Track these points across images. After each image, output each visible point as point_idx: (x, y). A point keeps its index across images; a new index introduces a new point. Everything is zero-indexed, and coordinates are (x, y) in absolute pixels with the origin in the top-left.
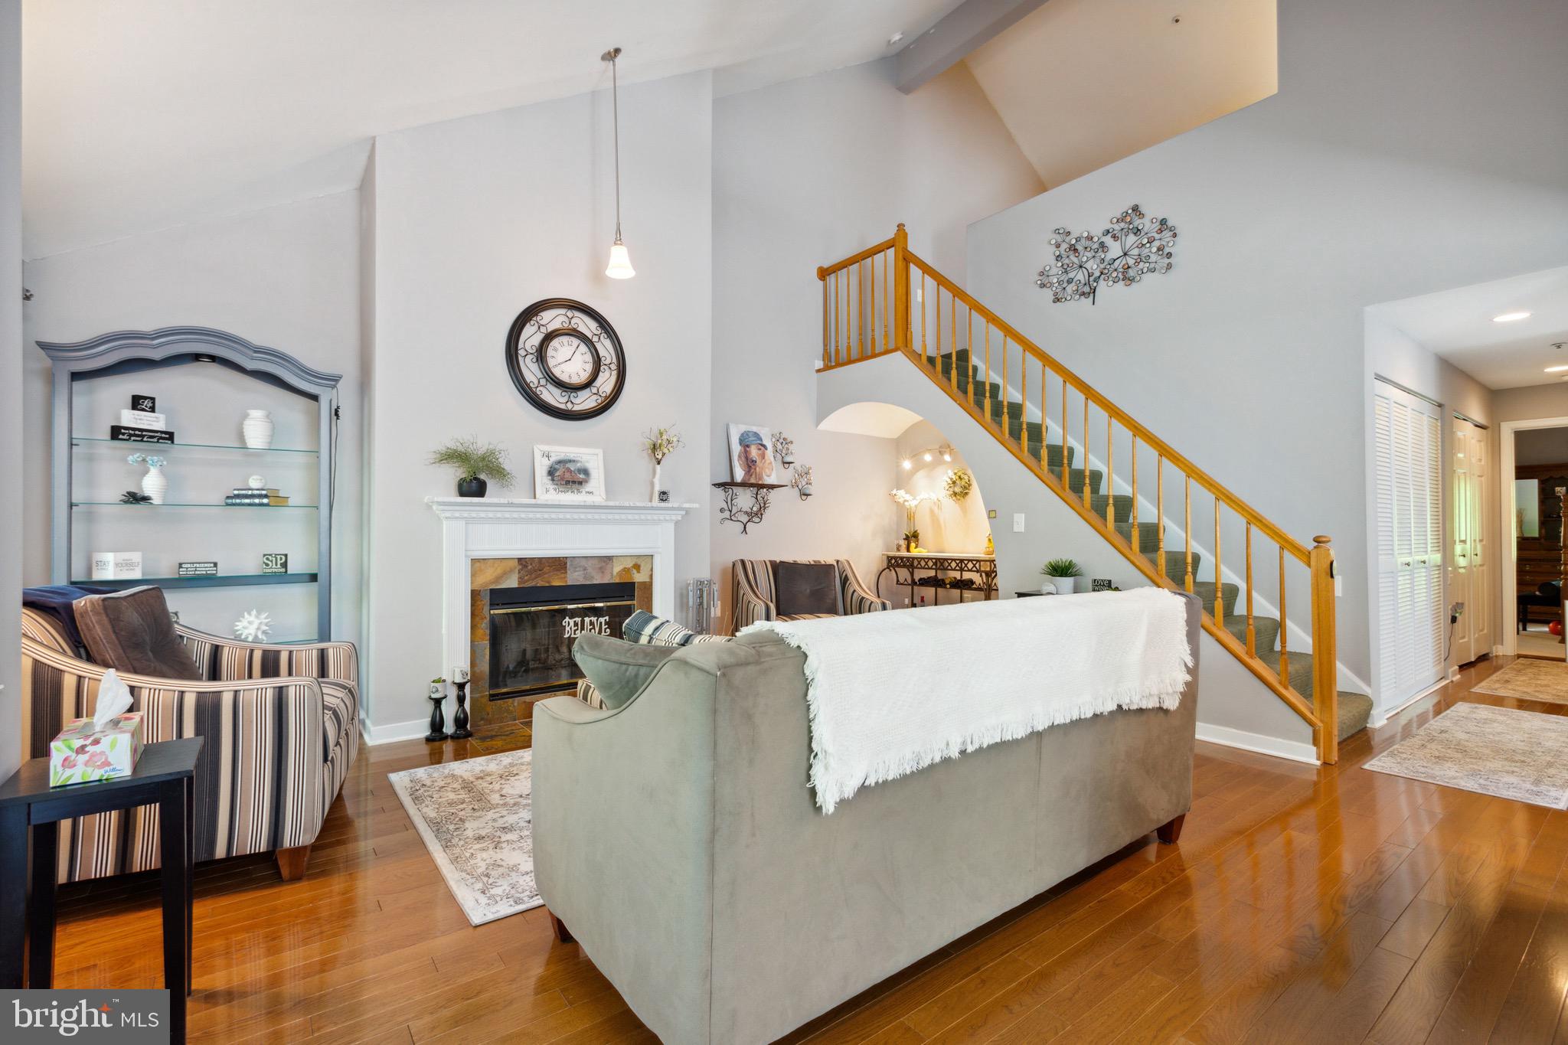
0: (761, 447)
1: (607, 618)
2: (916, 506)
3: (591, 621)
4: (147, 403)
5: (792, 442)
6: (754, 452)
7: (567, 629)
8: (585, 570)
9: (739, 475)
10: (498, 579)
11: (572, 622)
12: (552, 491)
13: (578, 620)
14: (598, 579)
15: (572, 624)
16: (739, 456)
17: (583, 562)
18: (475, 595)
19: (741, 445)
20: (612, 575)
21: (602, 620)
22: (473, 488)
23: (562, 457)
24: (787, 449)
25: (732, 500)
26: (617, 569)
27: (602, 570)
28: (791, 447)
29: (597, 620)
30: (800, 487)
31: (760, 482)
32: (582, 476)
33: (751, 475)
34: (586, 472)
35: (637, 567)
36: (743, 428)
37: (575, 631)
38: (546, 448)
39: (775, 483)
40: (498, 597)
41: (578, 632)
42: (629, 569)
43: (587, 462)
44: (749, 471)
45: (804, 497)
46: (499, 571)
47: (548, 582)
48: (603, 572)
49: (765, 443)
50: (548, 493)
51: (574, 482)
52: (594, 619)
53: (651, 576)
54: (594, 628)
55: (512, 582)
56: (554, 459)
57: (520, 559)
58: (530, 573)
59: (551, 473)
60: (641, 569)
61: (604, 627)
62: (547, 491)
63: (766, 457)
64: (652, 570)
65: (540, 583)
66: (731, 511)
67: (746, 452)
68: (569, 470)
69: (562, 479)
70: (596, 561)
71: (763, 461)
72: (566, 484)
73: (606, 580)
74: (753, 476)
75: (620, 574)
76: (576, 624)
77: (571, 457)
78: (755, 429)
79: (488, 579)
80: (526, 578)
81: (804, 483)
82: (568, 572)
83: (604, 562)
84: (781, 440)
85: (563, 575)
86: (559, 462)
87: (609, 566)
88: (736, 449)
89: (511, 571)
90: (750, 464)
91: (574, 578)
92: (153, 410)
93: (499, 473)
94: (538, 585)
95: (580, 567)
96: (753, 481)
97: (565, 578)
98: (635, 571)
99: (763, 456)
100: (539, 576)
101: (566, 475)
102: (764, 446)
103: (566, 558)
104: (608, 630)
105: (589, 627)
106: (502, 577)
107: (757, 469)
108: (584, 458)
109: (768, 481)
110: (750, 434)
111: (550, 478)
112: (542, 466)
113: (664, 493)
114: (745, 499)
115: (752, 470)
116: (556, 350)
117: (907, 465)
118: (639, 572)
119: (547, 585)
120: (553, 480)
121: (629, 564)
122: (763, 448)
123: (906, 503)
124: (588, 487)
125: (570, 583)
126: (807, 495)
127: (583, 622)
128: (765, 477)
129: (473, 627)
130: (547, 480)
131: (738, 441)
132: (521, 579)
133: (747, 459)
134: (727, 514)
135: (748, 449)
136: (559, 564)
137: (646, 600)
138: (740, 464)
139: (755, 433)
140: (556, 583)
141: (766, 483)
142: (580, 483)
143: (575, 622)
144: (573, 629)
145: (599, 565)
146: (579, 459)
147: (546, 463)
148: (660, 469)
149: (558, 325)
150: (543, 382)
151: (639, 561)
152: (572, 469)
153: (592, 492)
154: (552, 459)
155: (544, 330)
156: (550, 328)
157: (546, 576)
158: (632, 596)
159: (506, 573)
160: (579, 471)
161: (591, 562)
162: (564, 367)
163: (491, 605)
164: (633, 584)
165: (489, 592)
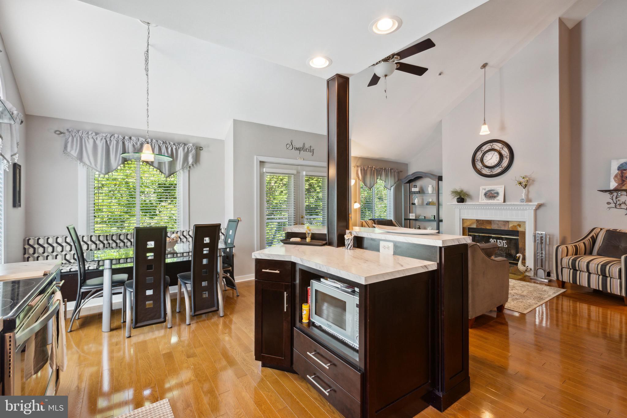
1: (506, 241)
4: (415, 186)
8: (498, 225)
9: (613, 185)
10: (470, 225)
11: (493, 240)
12: (485, 200)
13: (495, 240)
14: (503, 228)
16: (616, 176)
18: (464, 228)
20: (510, 227)
21: (504, 242)
22: (461, 200)
23: (490, 189)
26: (511, 225)
27: (504, 225)
29: (502, 241)
32: (496, 195)
33: (624, 185)
34: (498, 193)
35: (519, 226)
38: (484, 187)
40: (471, 230)
42: (515, 226)
43: (499, 190)
44: (622, 183)
46: (471, 223)
47: (486, 227)
48: (505, 226)
50: (483, 200)
51: (493, 197)
52: (501, 241)
53: (525, 229)
55: (474, 226)
57: (477, 220)
58: (479, 224)
59: (485, 194)
60: (521, 226)
61: (505, 244)
64: (525, 227)
65: (483, 227)
66: (616, 204)
67: (622, 173)
68: (491, 193)
69: (489, 196)
70: (502, 222)
72: (490, 198)
73: (506, 229)
75: (512, 227)
77: (493, 189)
79: (467, 224)
82: (492, 225)
83: (505, 222)
85: (490, 226)
86: (488, 191)
87: (508, 224)
89: (474, 223)
90: (624, 179)
91: (495, 227)
92: (416, 187)
93: (468, 196)
95: (496, 223)
96: (624, 188)
98: (518, 227)
100: (483, 225)
101: (491, 195)
103: (491, 220)
104: (506, 245)
108: (498, 189)
112: (482, 192)
113: (523, 199)
115: (625, 183)
116: (487, 157)
118: (520, 227)
120: (485, 196)
121: (516, 224)
124: (498, 198)
125: (493, 228)
127: (497, 241)
130: (483, 197)
131: (617, 168)
132: (477, 225)
133: (622, 177)
134: (613, 205)
136: (489, 222)
137: (523, 237)
138: (615, 180)
140: (488, 228)
142: (495, 197)
143: (494, 241)
145: (503, 224)
146: (496, 189)
147: (484, 192)
148: (525, 190)
149: (487, 149)
150: (483, 168)
151: (520, 223)
152: (493, 193)
153: (499, 200)
154: (486, 190)
155: (483, 152)
156: (485, 151)
157: (485, 225)
158: (518, 236)
159: (473, 223)
160: (495, 193)
161: (500, 222)
162: (489, 161)
163: (469, 232)
164: (518, 231)
165: (468, 228)
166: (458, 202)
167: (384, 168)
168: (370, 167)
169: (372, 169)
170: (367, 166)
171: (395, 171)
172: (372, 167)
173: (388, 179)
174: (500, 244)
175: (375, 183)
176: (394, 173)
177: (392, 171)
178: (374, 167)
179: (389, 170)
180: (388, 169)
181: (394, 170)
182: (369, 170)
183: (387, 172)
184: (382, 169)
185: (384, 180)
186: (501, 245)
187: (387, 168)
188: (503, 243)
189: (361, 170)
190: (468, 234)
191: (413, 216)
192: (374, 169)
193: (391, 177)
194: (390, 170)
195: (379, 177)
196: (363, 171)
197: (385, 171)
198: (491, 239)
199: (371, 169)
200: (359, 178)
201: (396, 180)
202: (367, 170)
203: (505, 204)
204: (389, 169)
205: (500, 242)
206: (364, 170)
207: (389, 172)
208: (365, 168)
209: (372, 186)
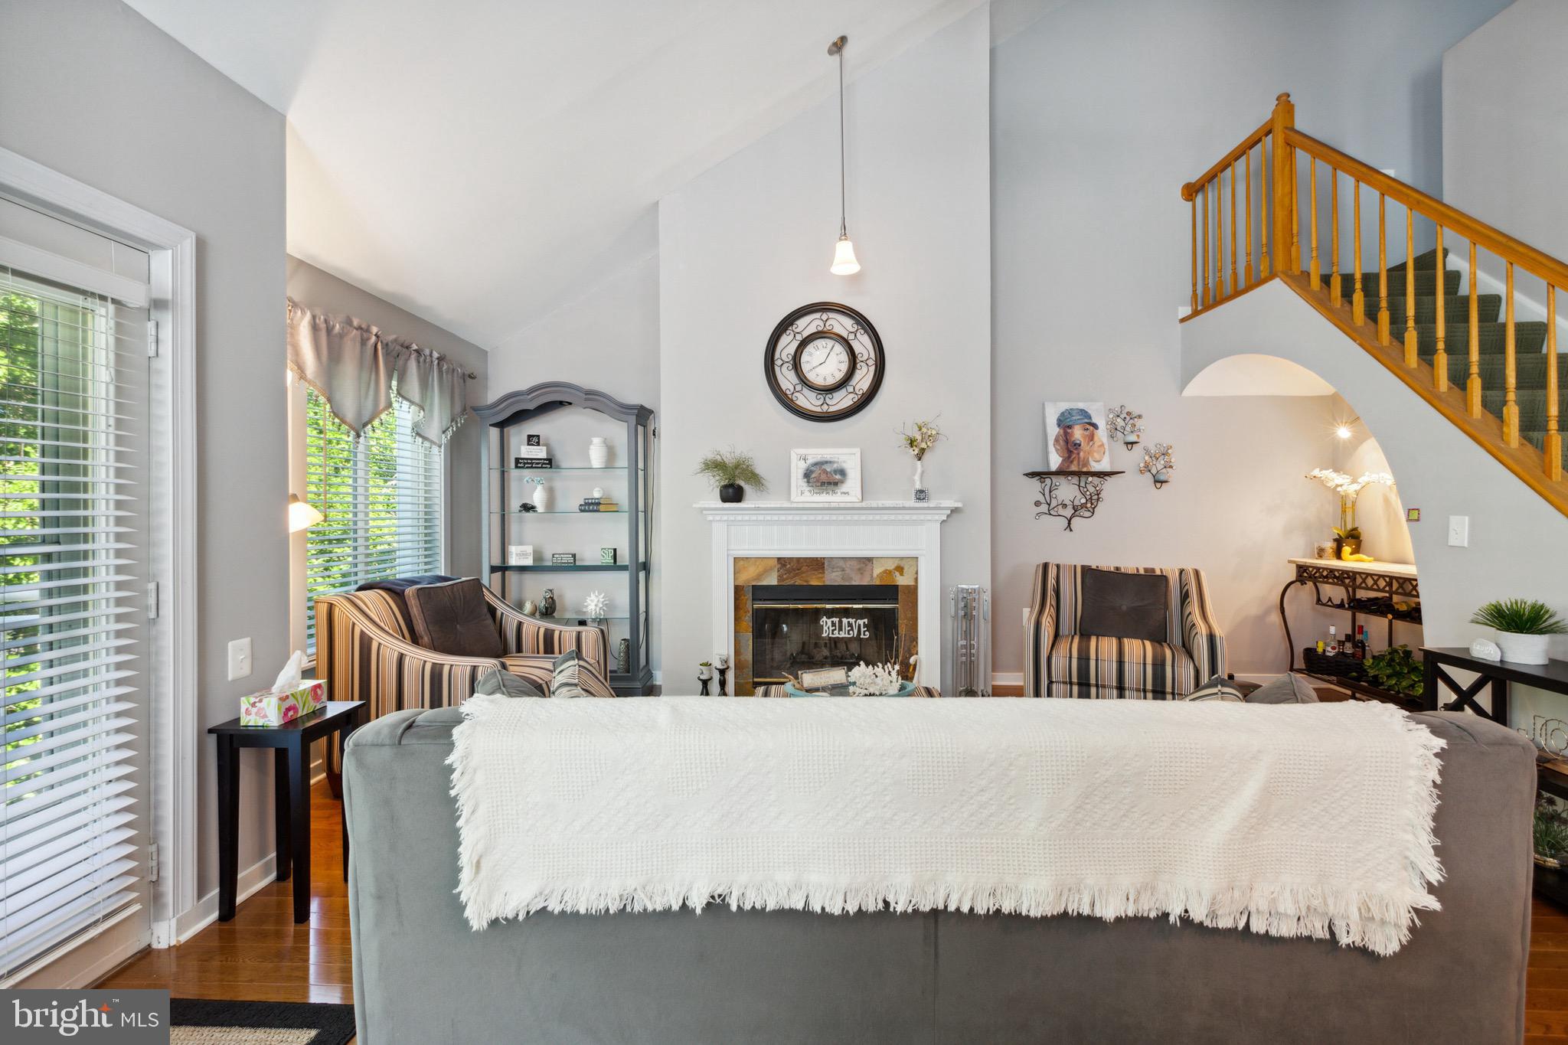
0: (1088, 426)
1: (866, 620)
2: (1357, 493)
3: (849, 622)
4: (535, 440)
5: (1140, 417)
6: (1078, 434)
7: (825, 628)
8: (843, 570)
9: (1055, 461)
10: (759, 577)
11: (829, 622)
12: (807, 493)
13: (836, 620)
14: (857, 581)
15: (829, 624)
16: (1057, 440)
17: (841, 563)
18: (738, 590)
19: (1059, 425)
20: (874, 576)
21: (861, 622)
22: (733, 493)
23: (818, 459)
24: (1134, 425)
25: (1050, 492)
26: (878, 570)
27: (861, 571)
28: (1139, 423)
29: (855, 622)
30: (1154, 471)
31: (1085, 470)
32: (838, 477)
33: (1072, 462)
34: (842, 472)
35: (900, 569)
36: (1064, 406)
37: (833, 631)
38: (802, 451)
39: (1108, 469)
40: (760, 592)
41: (836, 632)
42: (890, 571)
43: (844, 462)
44: (1069, 457)
45: (1158, 485)
46: (761, 569)
47: (806, 581)
48: (862, 574)
49: (1094, 421)
50: (803, 495)
51: (829, 483)
52: (852, 621)
53: (916, 579)
54: (852, 629)
55: (772, 580)
56: (810, 461)
57: (779, 559)
58: (789, 571)
59: (807, 475)
60: (905, 571)
61: (862, 630)
62: (802, 493)
63: (1096, 438)
64: (917, 573)
65: (799, 582)
66: (1049, 505)
67: (1066, 434)
68: (826, 472)
69: (818, 481)
70: (854, 563)
71: (1091, 443)
72: (821, 486)
73: (865, 582)
74: (1075, 462)
75: (880, 576)
76: (833, 624)
77: (828, 458)
78: (1081, 405)
79: (748, 576)
80: (785, 576)
81: (1160, 467)
82: (826, 572)
83: (864, 563)
84: (1122, 416)
85: (820, 575)
86: (816, 464)
87: (869, 567)
88: (1053, 431)
89: (771, 569)
90: (1070, 448)
91: (832, 578)
92: (538, 444)
93: (755, 478)
94: (797, 584)
95: (838, 567)
96: (1074, 468)
97: (822, 578)
98: (897, 574)
99: (1091, 438)
100: (797, 575)
101: (824, 477)
102: (1095, 426)
103: (824, 558)
104: (867, 633)
105: (847, 629)
106: (763, 574)
107: (1082, 454)
108: (842, 458)
109: (1096, 467)
110: (1074, 413)
111: (806, 480)
112: (798, 468)
113: (921, 491)
114: (1067, 491)
115: (1074, 456)
116: (811, 354)
117: (1344, 433)
118: (902, 575)
119: (805, 584)
120: (808, 482)
121: (891, 566)
122: (1091, 428)
123: (1339, 489)
124: (844, 488)
125: (828, 583)
126: (1162, 482)
127: (840, 622)
128: (1092, 463)
129: (737, 619)
130: (802, 483)
131: (1055, 422)
132: (780, 578)
133: (1067, 443)
134: (1044, 508)
135: (1069, 431)
136: (817, 564)
137: (910, 604)
138: (1057, 450)
139: (1082, 410)
140: (814, 582)
141: (1093, 470)
142: (836, 484)
143: (832, 622)
144: (831, 628)
145: (858, 567)
146: (836, 460)
147: (803, 466)
148: (922, 466)
149: (812, 329)
150: (799, 390)
151: (902, 564)
152: (829, 470)
153: (848, 493)
155: (799, 338)
156: (806, 334)
157: (804, 575)
158: (895, 600)
159: (766, 571)
160: (836, 472)
161: (849, 563)
162: (819, 370)
163: (753, 600)
164: (896, 587)
165: (751, 588)
166: (725, 499)
167: (415, 347)
168: (356, 323)
169: (365, 335)
170: (341, 319)
171: (454, 373)
172: (368, 330)
173: (429, 399)
174: (849, 631)
175: (382, 405)
176: (450, 379)
177: (445, 368)
178: (375, 330)
179: (436, 362)
180: (431, 353)
181: (451, 369)
182: (353, 340)
183: (427, 366)
184: (408, 347)
185: (415, 401)
186: (851, 632)
187: (428, 353)
188: (859, 626)
189: (315, 328)
190: (754, 609)
191: (523, 555)
192: (373, 339)
193: (439, 392)
194: (438, 361)
195: (396, 381)
196: (322, 334)
197: (417, 362)
198: (825, 619)
199: (362, 335)
200: (301, 370)
201: (458, 408)
202: (341, 336)
203: (868, 505)
204: (436, 355)
205: (850, 625)
206: (329, 330)
207: (435, 367)
208: (334, 326)
209: (365, 419)
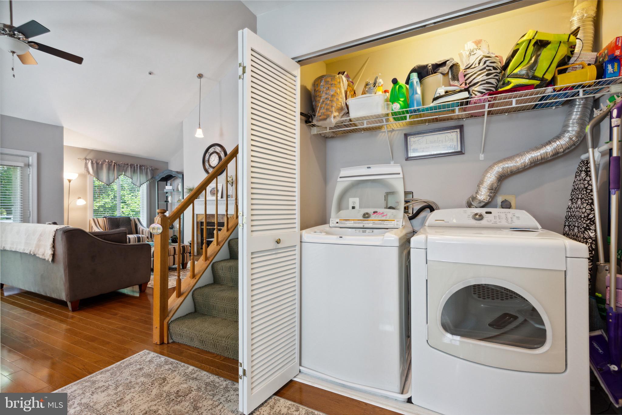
10: (201, 219)
14: (222, 221)
18: (198, 223)
43: (219, 188)
48: (223, 219)
50: (209, 197)
57: (205, 215)
58: (207, 218)
59: (211, 192)
83: (223, 216)
85: (214, 219)
94: (209, 221)
100: (209, 219)
101: (214, 192)
116: (211, 158)
120: (211, 194)
130: (209, 194)
136: (213, 216)
140: (213, 221)
145: (221, 217)
148: (232, 188)
149: (212, 151)
150: (209, 168)
154: (212, 188)
155: (209, 154)
157: (211, 219)
159: (203, 218)
162: (213, 162)
165: (200, 222)
167: (129, 164)
168: (107, 161)
170: (102, 160)
171: (147, 169)
172: (112, 162)
173: (137, 176)
175: (116, 178)
176: (146, 170)
177: (143, 168)
178: (114, 162)
179: (138, 167)
181: (146, 167)
182: (106, 165)
183: (135, 168)
184: (128, 164)
185: (130, 176)
187: (136, 165)
189: (92, 163)
190: (201, 228)
192: (113, 164)
193: (140, 173)
194: (140, 166)
195: (123, 173)
196: (95, 165)
197: (131, 167)
199: (109, 164)
200: (89, 173)
201: (150, 177)
202: (102, 164)
203: (222, 199)
206: (97, 164)
207: (138, 168)
208: (99, 162)
209: (111, 182)
